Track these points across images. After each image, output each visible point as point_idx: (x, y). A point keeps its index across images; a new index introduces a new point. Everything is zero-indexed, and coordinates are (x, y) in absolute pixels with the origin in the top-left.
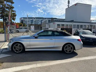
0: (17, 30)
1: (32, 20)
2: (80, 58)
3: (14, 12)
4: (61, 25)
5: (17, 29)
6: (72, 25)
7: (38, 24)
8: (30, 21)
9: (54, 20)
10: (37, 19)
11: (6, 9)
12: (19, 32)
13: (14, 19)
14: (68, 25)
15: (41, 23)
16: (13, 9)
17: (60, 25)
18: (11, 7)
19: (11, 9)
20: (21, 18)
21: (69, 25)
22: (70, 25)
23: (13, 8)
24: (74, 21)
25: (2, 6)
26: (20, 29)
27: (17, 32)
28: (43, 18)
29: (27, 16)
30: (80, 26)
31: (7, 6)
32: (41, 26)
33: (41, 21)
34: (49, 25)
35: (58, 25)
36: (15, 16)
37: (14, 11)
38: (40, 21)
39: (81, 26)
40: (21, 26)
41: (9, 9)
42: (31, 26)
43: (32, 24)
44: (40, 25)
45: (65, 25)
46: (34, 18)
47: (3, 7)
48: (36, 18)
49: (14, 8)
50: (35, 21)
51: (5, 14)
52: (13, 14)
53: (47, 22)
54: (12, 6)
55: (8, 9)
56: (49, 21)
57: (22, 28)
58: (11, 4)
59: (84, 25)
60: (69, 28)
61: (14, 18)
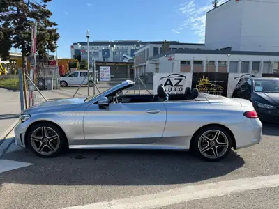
0: (62, 79)
1: (107, 51)
2: (263, 177)
3: (54, 27)
4: (192, 63)
5: (62, 76)
6: (225, 62)
7: (124, 61)
8: (100, 53)
9: (172, 46)
10: (120, 47)
11: (28, 19)
12: (66, 86)
13: (52, 49)
14: (214, 62)
15: (131, 58)
16: (48, 17)
17: (189, 62)
18: (42, 12)
19: (42, 18)
20: (75, 46)
21: (217, 64)
22: (219, 62)
23: (48, 13)
24: (232, 50)
25: (18, 10)
26: (70, 76)
27: (62, 86)
28: (138, 43)
29: (88, 37)
30: (251, 63)
31: (30, 9)
32: (131, 67)
33: (133, 51)
34: (157, 64)
35: (183, 62)
36: (56, 37)
37: (51, 24)
38: (129, 53)
39: (256, 65)
40: (76, 67)
41: (37, 19)
42: (102, 69)
43: (105, 63)
44: (129, 65)
45: (205, 64)
46: (112, 44)
47: (21, 12)
48: (118, 43)
49: (51, 14)
50: (114, 53)
51: (27, 33)
52: (50, 32)
53: (151, 54)
54: (47, 8)
55: (34, 18)
56: (156, 50)
57: (75, 75)
58: (43, 4)
59: (264, 62)
60: (217, 71)
61: (53, 43)
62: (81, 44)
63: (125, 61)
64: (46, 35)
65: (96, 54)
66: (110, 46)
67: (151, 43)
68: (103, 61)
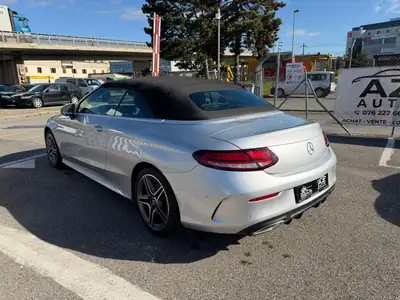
20: (355, 32)
62: (365, 27)
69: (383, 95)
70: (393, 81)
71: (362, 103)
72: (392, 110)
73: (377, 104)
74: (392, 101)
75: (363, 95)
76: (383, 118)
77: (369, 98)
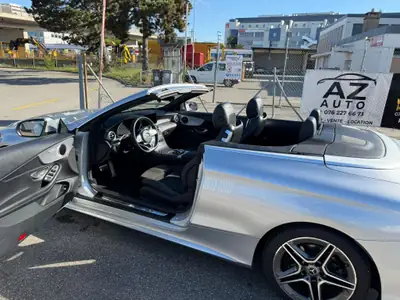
1: (278, 30)
7: (302, 47)
8: (267, 35)
10: (300, 24)
13: (180, 27)
15: (316, 42)
20: (231, 23)
28: (331, 18)
32: (309, 56)
33: (319, 30)
34: (349, 53)
35: (398, 51)
38: (314, 33)
44: (307, 54)
46: (287, 19)
48: (297, 18)
50: (289, 35)
53: (347, 33)
61: (183, 18)
62: (240, 20)
63: (305, 47)
64: (171, 6)
65: (260, 35)
66: (283, 22)
67: (350, 16)
68: (268, 46)
69: (342, 97)
70: (352, 84)
71: (325, 104)
72: (348, 110)
73: (337, 105)
74: (349, 102)
75: (326, 96)
76: (340, 117)
77: (331, 99)
